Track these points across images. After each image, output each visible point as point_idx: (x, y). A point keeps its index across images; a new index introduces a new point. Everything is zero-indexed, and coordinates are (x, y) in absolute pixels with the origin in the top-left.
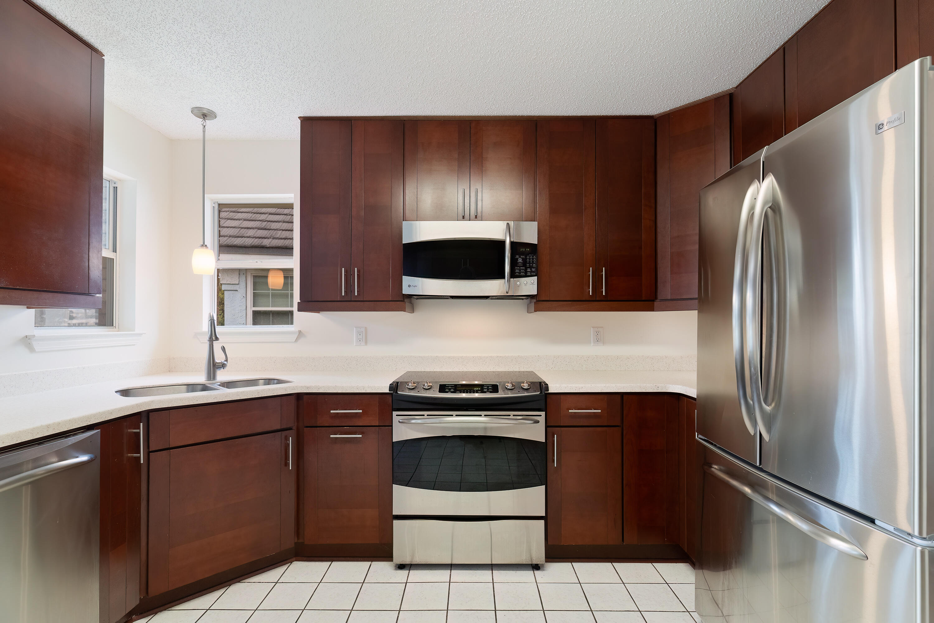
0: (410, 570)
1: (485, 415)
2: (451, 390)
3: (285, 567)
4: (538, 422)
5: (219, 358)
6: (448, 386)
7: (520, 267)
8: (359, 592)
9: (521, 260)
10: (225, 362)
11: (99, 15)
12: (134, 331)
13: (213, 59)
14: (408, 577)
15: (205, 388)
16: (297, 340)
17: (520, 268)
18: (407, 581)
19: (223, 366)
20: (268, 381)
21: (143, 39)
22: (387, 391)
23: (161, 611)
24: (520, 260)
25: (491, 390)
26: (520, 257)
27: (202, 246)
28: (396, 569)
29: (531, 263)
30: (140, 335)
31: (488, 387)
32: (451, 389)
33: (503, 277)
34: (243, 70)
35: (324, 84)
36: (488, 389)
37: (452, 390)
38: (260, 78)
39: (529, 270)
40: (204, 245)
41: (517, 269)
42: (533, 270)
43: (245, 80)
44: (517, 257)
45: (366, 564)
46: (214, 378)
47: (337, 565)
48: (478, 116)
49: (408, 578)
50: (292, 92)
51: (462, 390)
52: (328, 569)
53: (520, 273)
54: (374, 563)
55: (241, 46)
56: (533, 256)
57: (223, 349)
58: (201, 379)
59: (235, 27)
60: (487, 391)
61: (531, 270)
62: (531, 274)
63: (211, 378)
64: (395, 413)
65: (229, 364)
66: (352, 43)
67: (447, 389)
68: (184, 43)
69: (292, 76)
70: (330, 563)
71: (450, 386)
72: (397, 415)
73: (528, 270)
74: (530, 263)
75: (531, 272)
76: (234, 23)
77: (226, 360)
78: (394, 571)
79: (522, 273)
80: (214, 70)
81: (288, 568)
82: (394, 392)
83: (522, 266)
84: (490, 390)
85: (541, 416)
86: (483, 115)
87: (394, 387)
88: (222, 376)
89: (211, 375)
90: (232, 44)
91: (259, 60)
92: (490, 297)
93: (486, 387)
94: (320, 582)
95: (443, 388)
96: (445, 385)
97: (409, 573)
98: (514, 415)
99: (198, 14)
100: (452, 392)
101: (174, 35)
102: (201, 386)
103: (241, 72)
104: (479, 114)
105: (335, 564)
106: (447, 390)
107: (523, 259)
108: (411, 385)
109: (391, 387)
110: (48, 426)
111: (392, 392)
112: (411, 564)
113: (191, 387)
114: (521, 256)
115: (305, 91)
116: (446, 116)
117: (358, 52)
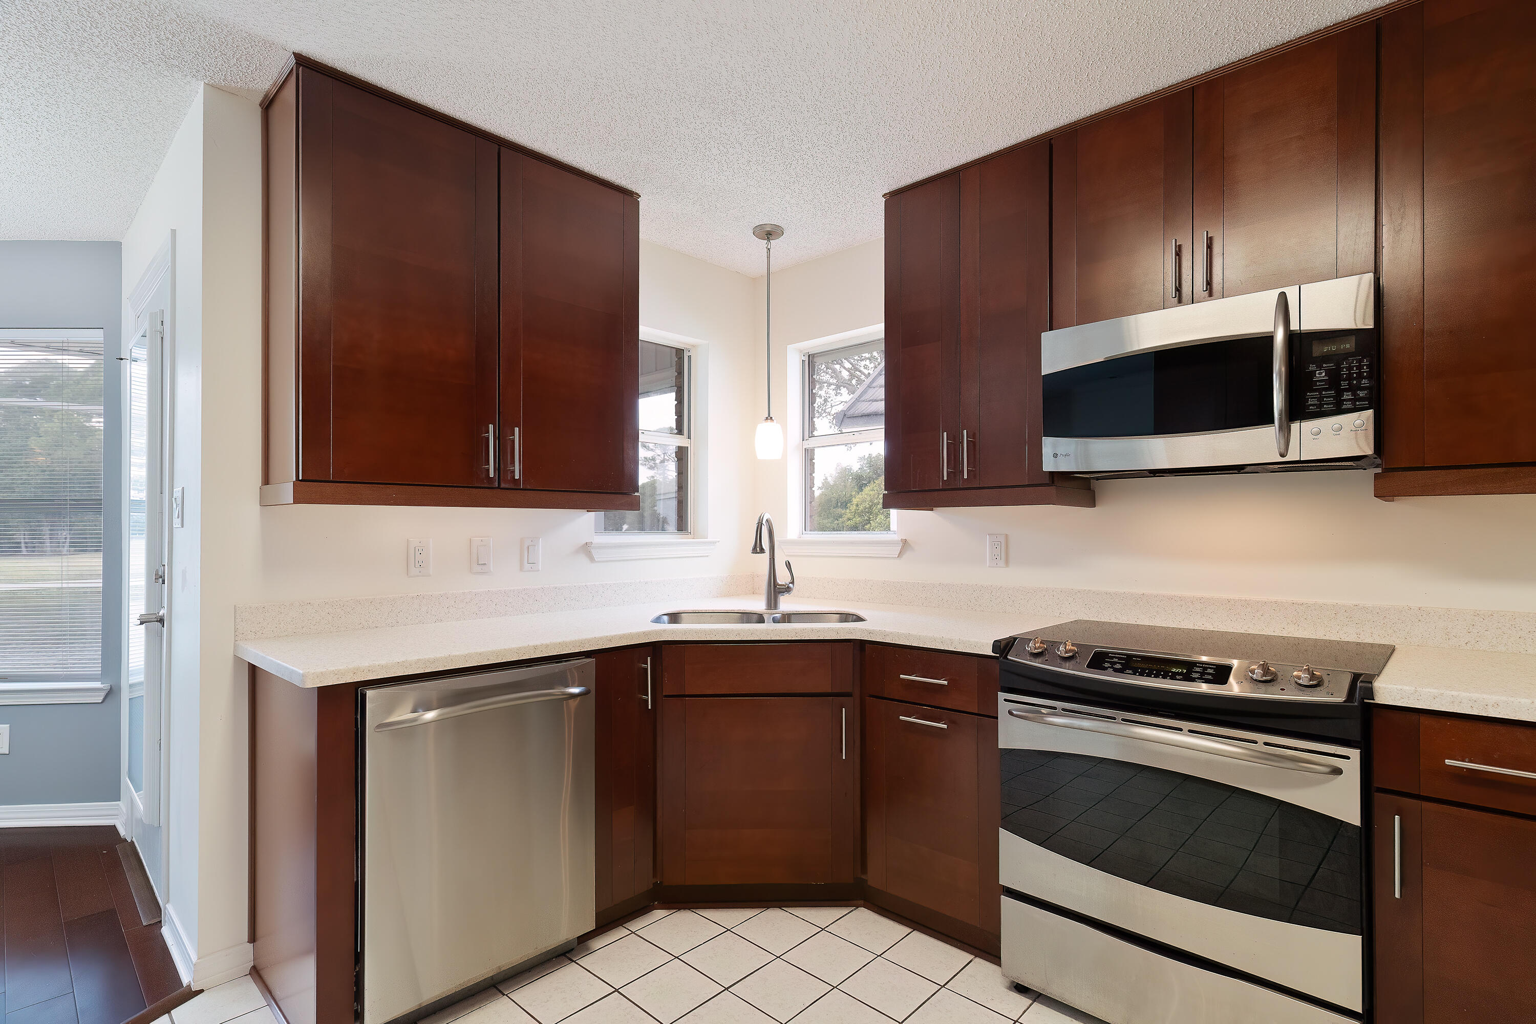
0: (1034, 1001)
1: (1190, 731)
2: (1115, 666)
3: (844, 911)
4: (1337, 771)
5: (783, 577)
6: (1112, 658)
7: (1320, 391)
8: (929, 999)
9: (1324, 374)
10: (791, 585)
11: (613, 150)
12: (707, 538)
13: (739, 153)
14: (1025, 1012)
15: (760, 619)
16: (900, 554)
17: (1321, 394)
18: (1019, 1019)
19: (787, 590)
20: (845, 617)
21: (662, 159)
22: (989, 652)
23: (685, 909)
24: (1321, 375)
25: (1210, 677)
26: (1320, 367)
27: (767, 418)
28: (1010, 988)
29: (1355, 379)
30: (714, 543)
31: (1206, 669)
32: (1115, 663)
33: (1271, 421)
34: (779, 153)
35: (891, 129)
36: (1202, 674)
37: (1118, 666)
38: (805, 156)
39: (1347, 396)
40: (769, 418)
41: (1312, 398)
42: (1362, 394)
43: (788, 167)
44: (1312, 367)
45: (966, 957)
46: (776, 606)
47: (919, 939)
48: (1213, 70)
49: (1023, 1014)
50: (855, 161)
51: (1140, 668)
52: (903, 939)
53: (1321, 406)
54: (978, 960)
55: (759, 120)
56: (1360, 361)
57: (788, 565)
58: (758, 605)
59: (738, 97)
60: (1198, 678)
61: (1354, 394)
62: (1355, 405)
63: (771, 605)
64: (1002, 696)
65: (796, 588)
66: (896, 42)
67: (1108, 662)
68: (700, 146)
69: (841, 136)
70: (909, 930)
71: (1116, 658)
72: (1005, 700)
73: (1345, 397)
74: (1350, 378)
75: (1354, 401)
76: (735, 92)
77: (793, 583)
78: (1006, 990)
79: (1327, 404)
80: (748, 168)
81: (849, 913)
82: (1001, 656)
83: (1326, 390)
84: (1206, 677)
85: (1348, 758)
86: (1226, 62)
87: (1004, 647)
88: (786, 604)
89: (772, 603)
90: (748, 122)
91: (789, 129)
92: (1247, 470)
93: (1198, 669)
94: (880, 956)
95: (1099, 660)
96: (1108, 653)
97: (1030, 1005)
98: (1266, 744)
99: (693, 100)
100: (1116, 670)
101: (686, 140)
102: (755, 616)
103: (778, 157)
104: (1215, 65)
105: (917, 936)
106: (1107, 665)
107: (1328, 372)
108: (1031, 647)
109: (997, 645)
110: (535, 648)
111: (998, 655)
112: (1041, 994)
113: (747, 617)
114: (1324, 365)
115: (871, 151)
116: (1138, 98)
117: (911, 51)
